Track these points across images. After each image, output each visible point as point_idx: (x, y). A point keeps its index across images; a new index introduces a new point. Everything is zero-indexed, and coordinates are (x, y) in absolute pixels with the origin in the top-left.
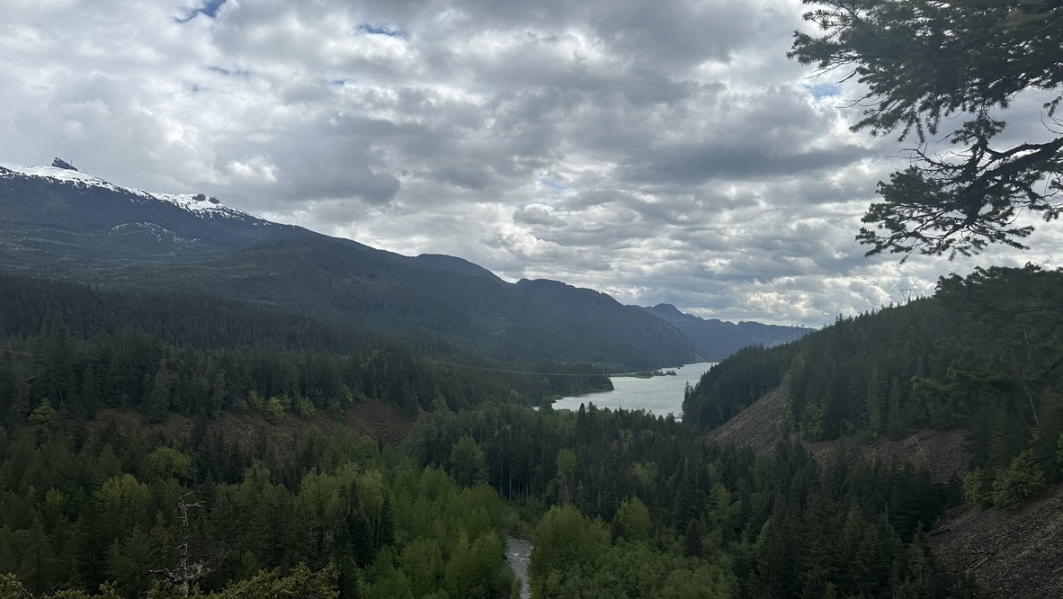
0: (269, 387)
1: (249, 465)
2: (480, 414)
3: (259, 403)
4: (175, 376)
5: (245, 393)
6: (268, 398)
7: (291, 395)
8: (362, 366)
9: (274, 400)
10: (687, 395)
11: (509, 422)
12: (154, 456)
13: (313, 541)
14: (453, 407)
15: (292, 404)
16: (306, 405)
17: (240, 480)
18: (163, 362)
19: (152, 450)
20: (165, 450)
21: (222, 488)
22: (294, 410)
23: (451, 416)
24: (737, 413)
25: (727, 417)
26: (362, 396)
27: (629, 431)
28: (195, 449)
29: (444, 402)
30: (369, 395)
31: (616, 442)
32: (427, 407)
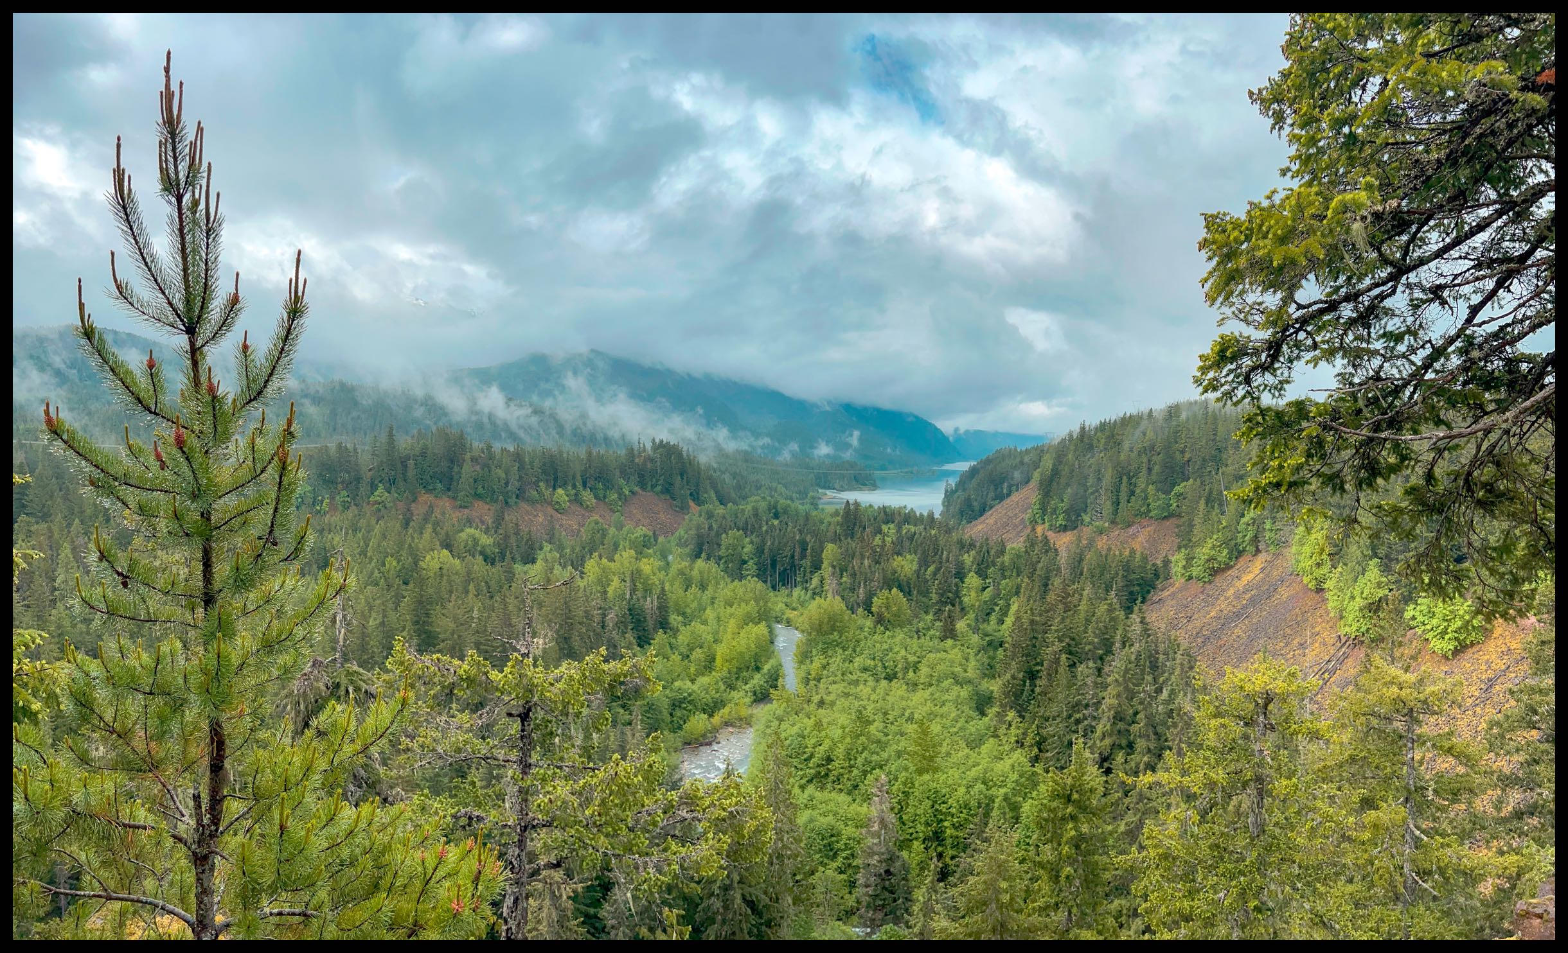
0: (556, 479)
1: (541, 549)
2: (748, 508)
3: (547, 493)
4: (478, 468)
5: (536, 484)
6: (554, 489)
7: (574, 487)
8: (637, 461)
9: (560, 491)
10: (946, 491)
11: (776, 516)
12: (463, 535)
13: (597, 619)
14: (722, 501)
15: (576, 495)
16: (587, 496)
17: (534, 561)
18: (468, 455)
19: (462, 531)
20: (472, 531)
21: (518, 567)
22: (576, 500)
23: (720, 510)
24: (991, 508)
25: (982, 511)
26: (637, 489)
27: (892, 526)
28: (496, 532)
29: (713, 495)
30: (643, 488)
31: (879, 537)
32: (698, 501)
